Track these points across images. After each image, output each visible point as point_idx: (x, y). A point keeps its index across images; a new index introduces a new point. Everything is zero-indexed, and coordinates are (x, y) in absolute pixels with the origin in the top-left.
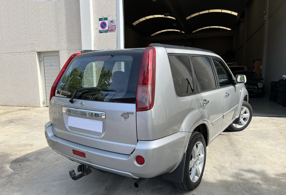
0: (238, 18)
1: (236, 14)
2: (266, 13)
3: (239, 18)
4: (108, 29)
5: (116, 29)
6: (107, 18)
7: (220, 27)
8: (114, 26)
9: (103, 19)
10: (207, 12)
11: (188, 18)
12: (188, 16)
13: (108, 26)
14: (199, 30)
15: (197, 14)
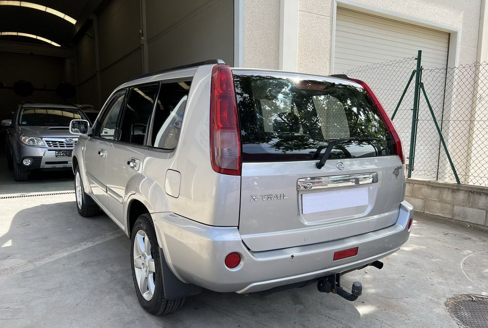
1: (72, 21)
2: (142, 33)
3: (80, 30)
7: (40, 38)
10: (16, 4)
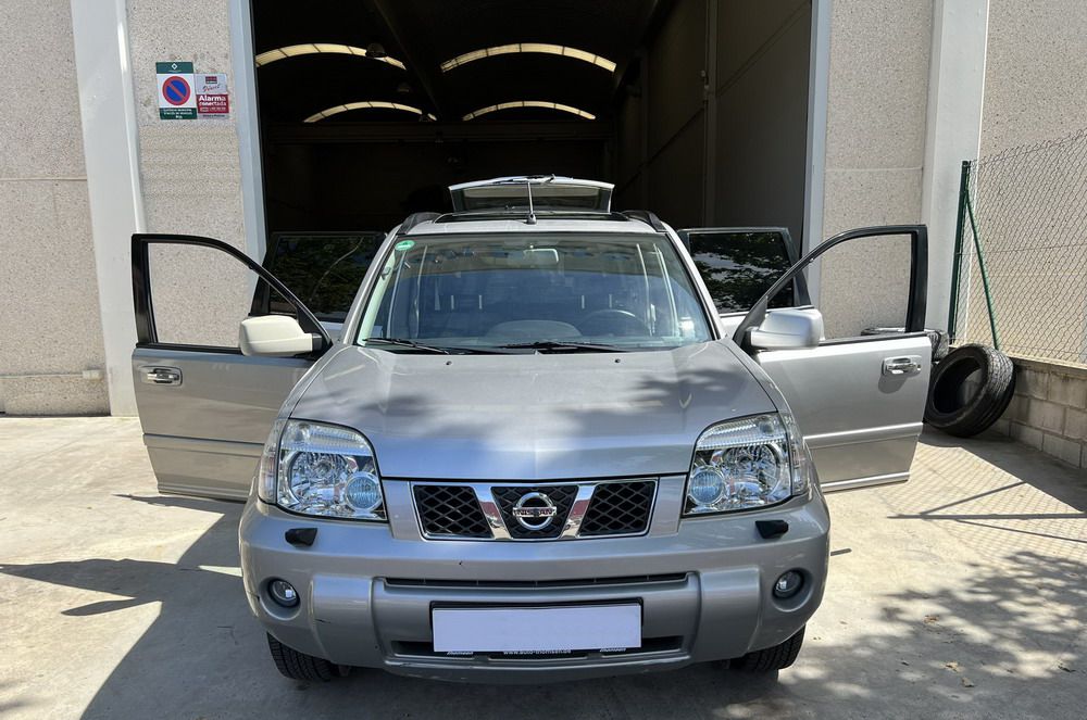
0: (619, 79)
1: (610, 66)
2: (707, 77)
3: (622, 80)
4: (195, 106)
5: (230, 108)
6: (191, 64)
7: (560, 107)
8: (221, 96)
9: (174, 67)
10: (513, 49)
11: (449, 65)
12: (450, 58)
13: (198, 96)
14: (486, 110)
15: (481, 54)
